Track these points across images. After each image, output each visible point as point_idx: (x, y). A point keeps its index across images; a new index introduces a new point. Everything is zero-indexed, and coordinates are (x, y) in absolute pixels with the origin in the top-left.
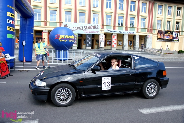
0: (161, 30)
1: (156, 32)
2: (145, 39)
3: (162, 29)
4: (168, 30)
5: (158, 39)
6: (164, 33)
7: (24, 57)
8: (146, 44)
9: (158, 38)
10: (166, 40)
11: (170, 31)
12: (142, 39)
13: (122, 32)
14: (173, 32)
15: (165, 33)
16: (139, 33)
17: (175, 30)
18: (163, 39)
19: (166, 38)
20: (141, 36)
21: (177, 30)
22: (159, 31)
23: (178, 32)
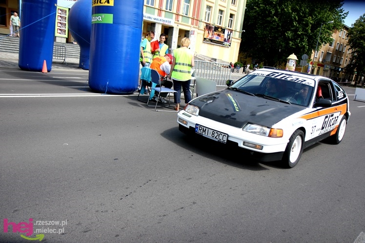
1: (203, 26)
3: (211, 23)
4: (219, 25)
5: (205, 39)
6: (213, 30)
7: (45, 61)
9: (205, 37)
10: (215, 43)
11: (221, 28)
12: (180, 36)
13: (153, 19)
14: (224, 30)
15: (215, 31)
16: (179, 25)
17: (227, 27)
18: (211, 40)
19: (215, 38)
20: (181, 31)
21: (229, 28)
22: (207, 26)
23: (231, 31)
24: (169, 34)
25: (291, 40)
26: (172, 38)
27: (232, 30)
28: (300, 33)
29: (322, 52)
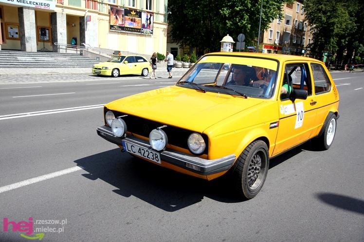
0: (117, 6)
2: (80, 24)
3: (119, 4)
4: (131, 7)
5: (111, 27)
6: (123, 13)
8: (84, 37)
10: (129, 31)
11: (136, 11)
12: (75, 26)
13: (15, 1)
14: (140, 13)
15: (126, 15)
16: (65, 10)
17: (145, 9)
18: (122, 28)
19: (127, 24)
20: (69, 17)
21: (148, 10)
22: (112, 8)
23: (152, 14)
25: (229, 19)
26: (56, 27)
28: (238, 9)
29: (271, 31)
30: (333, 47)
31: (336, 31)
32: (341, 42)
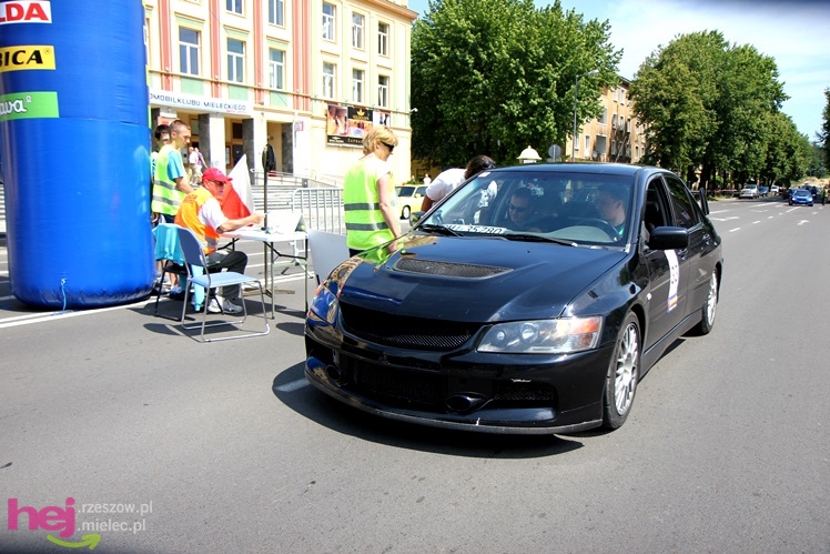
0: (336, 103)
1: (320, 109)
2: (284, 136)
3: (340, 100)
4: (356, 103)
5: (330, 137)
6: (346, 115)
8: (291, 157)
9: (330, 134)
10: (355, 143)
11: (364, 110)
13: (202, 104)
14: (371, 112)
15: (350, 117)
16: (265, 113)
17: (377, 106)
18: (345, 139)
19: (353, 133)
20: (271, 126)
21: (382, 107)
22: (330, 107)
23: (387, 113)
24: (245, 135)
25: (519, 119)
26: (252, 143)
27: (389, 112)
28: (535, 103)
29: (587, 137)
30: (683, 160)
31: (687, 134)
32: (694, 153)
